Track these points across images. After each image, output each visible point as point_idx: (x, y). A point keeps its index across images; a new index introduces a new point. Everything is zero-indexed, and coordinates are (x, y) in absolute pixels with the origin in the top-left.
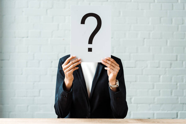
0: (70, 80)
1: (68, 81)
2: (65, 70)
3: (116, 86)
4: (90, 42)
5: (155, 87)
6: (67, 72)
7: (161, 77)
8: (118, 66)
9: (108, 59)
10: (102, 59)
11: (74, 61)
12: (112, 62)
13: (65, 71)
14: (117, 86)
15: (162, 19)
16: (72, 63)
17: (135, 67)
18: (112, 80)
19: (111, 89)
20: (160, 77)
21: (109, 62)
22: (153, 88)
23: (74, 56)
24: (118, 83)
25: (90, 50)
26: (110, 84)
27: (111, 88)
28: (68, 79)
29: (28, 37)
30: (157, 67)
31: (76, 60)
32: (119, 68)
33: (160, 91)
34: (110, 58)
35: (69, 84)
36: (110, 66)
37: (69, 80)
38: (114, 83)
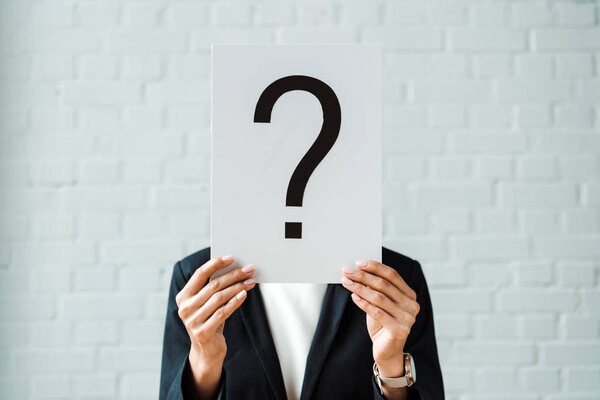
0: (210, 357)
1: (201, 364)
2: (187, 316)
3: (403, 382)
4: (295, 196)
5: (542, 356)
6: (195, 324)
7: (563, 319)
8: (412, 298)
9: (370, 267)
10: (344, 269)
11: (224, 279)
12: (388, 281)
13: (187, 323)
14: (411, 379)
15: (558, 110)
16: (218, 285)
17: (465, 285)
18: (387, 356)
19: (383, 396)
20: (557, 319)
21: (377, 282)
22: (535, 362)
23: (223, 259)
24: (411, 368)
25: (293, 230)
26: (380, 374)
27: (383, 390)
28: (202, 355)
29: (74, 183)
30: (547, 285)
31: (236, 274)
32: (415, 307)
33: (559, 372)
34: (377, 264)
35: (206, 376)
36: (382, 298)
37: (206, 356)
38: (397, 370)
